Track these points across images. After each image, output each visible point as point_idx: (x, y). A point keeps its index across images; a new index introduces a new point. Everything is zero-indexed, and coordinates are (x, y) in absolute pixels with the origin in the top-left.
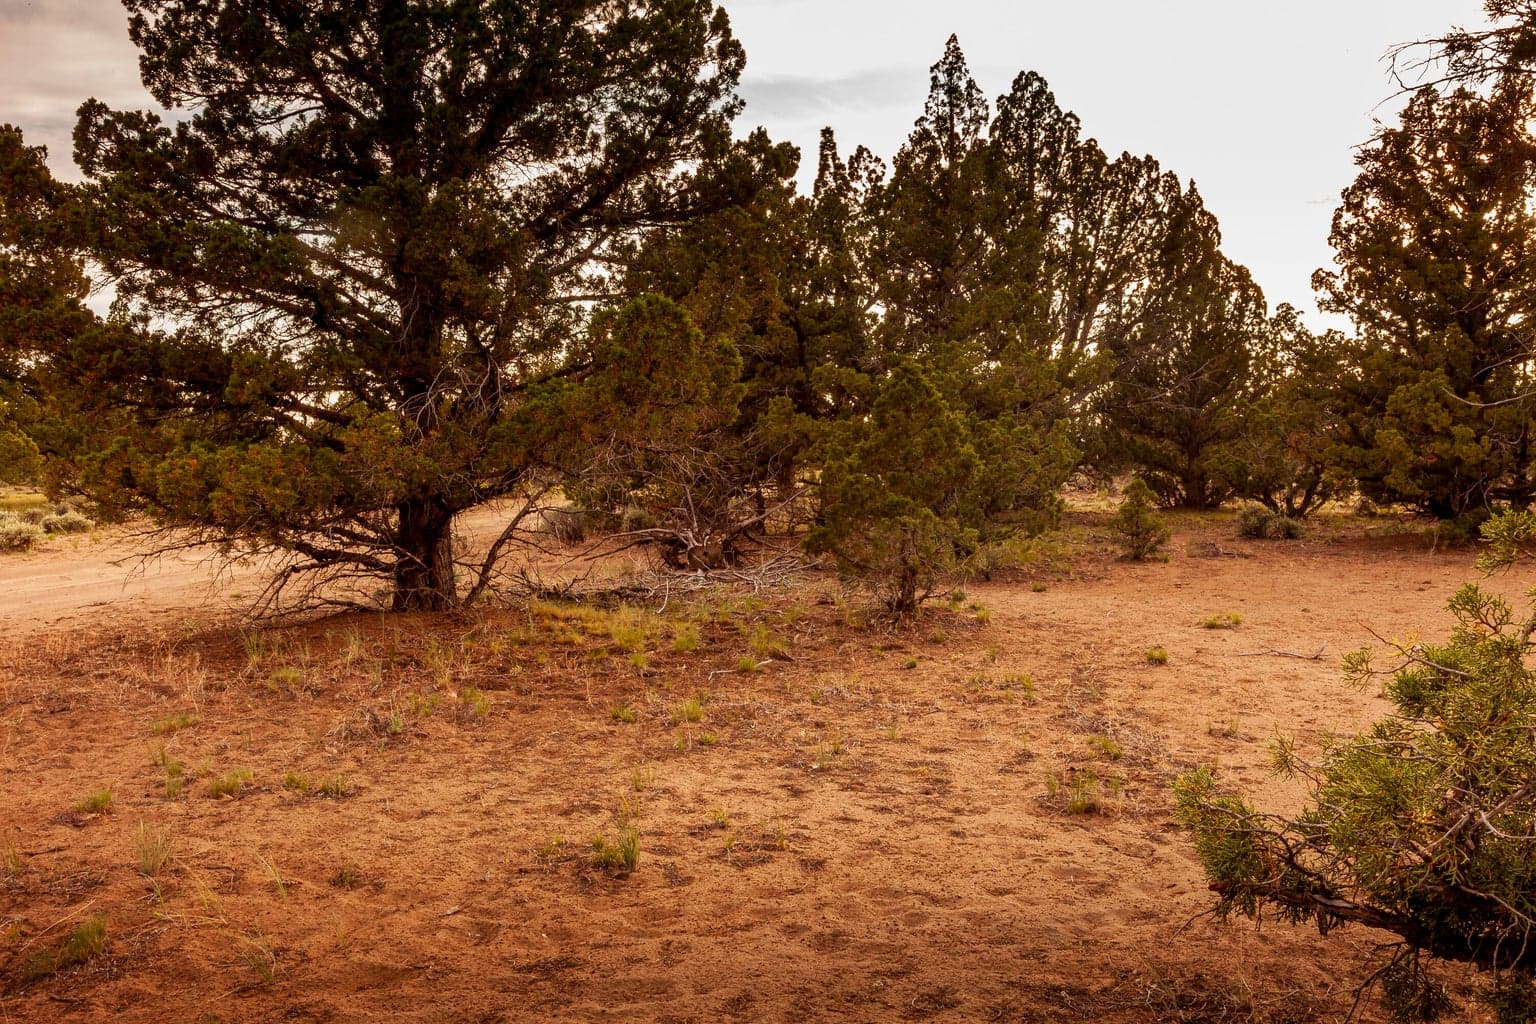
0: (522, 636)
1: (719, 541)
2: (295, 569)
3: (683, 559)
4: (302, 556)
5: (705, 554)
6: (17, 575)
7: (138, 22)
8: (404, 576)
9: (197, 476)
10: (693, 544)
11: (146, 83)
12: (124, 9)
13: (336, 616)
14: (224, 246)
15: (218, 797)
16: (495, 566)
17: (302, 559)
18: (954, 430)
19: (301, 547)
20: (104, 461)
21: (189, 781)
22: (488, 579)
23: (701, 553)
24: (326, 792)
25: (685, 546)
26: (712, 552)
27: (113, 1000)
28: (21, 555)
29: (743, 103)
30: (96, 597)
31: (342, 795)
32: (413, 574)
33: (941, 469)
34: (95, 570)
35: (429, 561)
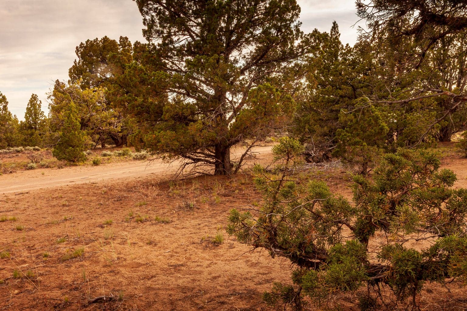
0: (243, 182)
1: (322, 154)
2: (187, 164)
3: (311, 160)
4: (190, 160)
5: (317, 158)
6: (140, 166)
7: (145, 20)
8: (217, 164)
9: (155, 139)
10: (313, 155)
11: (144, 36)
12: (142, 17)
13: (199, 176)
14: (159, 78)
15: (138, 222)
16: (242, 162)
17: (190, 161)
18: (378, 118)
19: (189, 157)
20: (135, 136)
21: (133, 218)
22: (241, 166)
23: (316, 158)
24: (163, 222)
25: (311, 156)
26: (319, 157)
27: (77, 266)
28: (143, 161)
29: (301, 23)
30: (152, 172)
31: (167, 223)
32: (219, 164)
33: (373, 131)
34: (159, 164)
35: (223, 161)
